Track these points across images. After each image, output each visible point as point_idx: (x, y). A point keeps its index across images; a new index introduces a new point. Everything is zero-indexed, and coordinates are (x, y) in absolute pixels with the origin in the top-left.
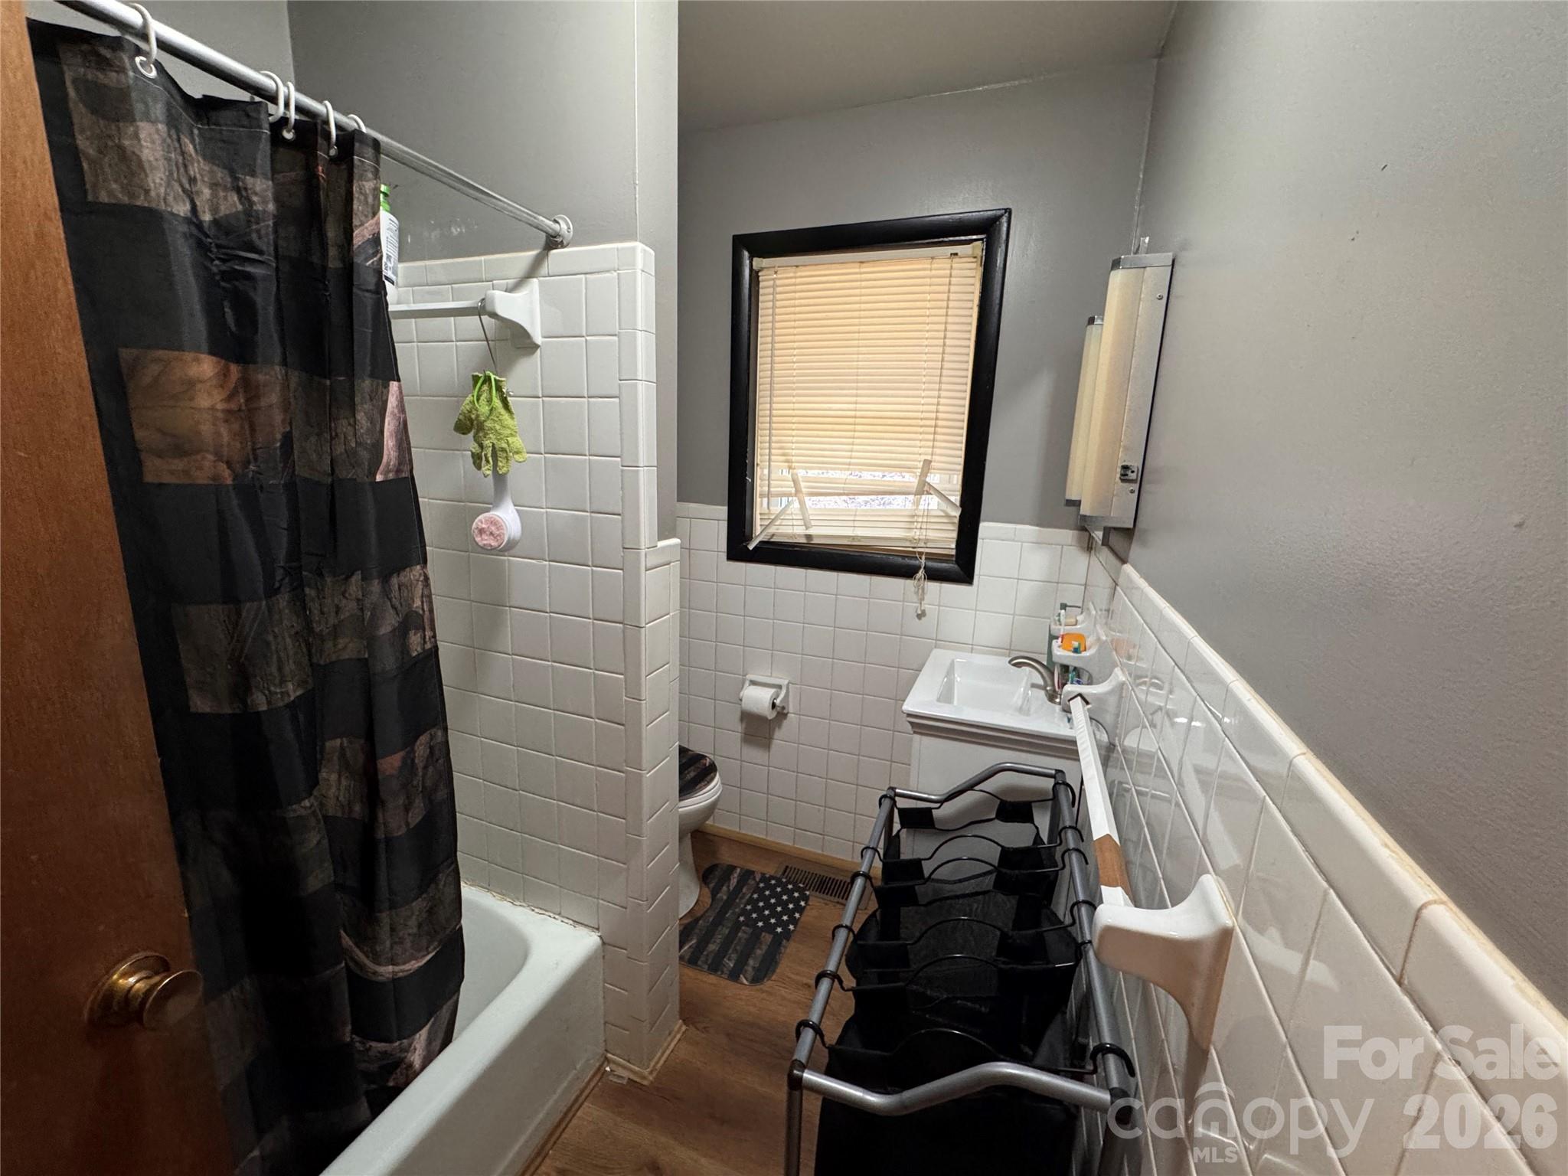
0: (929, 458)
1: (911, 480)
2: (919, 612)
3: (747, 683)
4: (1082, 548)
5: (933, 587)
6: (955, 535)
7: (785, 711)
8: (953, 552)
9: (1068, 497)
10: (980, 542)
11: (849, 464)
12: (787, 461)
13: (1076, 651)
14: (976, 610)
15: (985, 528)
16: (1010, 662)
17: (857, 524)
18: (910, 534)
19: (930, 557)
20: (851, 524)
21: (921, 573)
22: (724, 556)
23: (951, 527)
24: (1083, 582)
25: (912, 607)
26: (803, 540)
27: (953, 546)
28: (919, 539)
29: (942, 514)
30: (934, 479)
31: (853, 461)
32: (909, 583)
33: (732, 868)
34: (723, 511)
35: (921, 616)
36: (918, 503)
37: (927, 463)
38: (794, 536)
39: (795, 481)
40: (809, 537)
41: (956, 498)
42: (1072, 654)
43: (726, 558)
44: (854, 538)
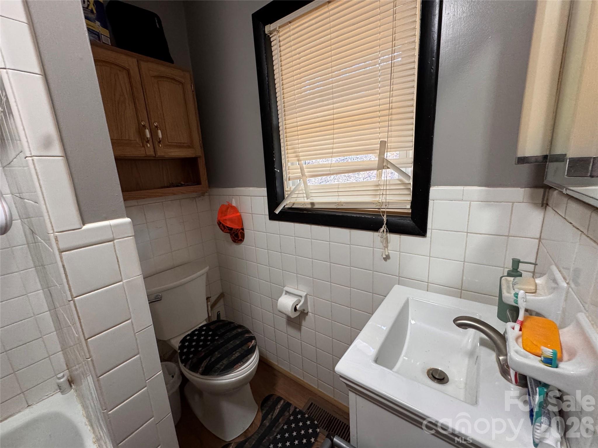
0: (386, 140)
1: (374, 158)
2: (384, 256)
3: (284, 292)
4: (535, 204)
5: (394, 238)
6: (410, 198)
7: (306, 312)
8: (410, 211)
9: (520, 154)
10: (431, 203)
11: (332, 153)
12: (297, 156)
13: (549, 362)
14: (430, 257)
15: (435, 191)
16: (455, 321)
17: (340, 194)
18: (377, 199)
19: (390, 215)
20: (336, 194)
21: (384, 228)
22: (268, 217)
23: (406, 192)
24: (538, 236)
25: (379, 252)
26: (309, 206)
27: (409, 206)
28: (383, 203)
29: (399, 182)
30: (390, 156)
31: (334, 150)
32: (376, 234)
33: (280, 399)
34: (264, 191)
35: (387, 258)
36: (380, 175)
37: (383, 144)
38: (305, 204)
39: (302, 169)
40: (312, 204)
41: (410, 171)
42: (542, 366)
43: (268, 218)
44: (338, 203)
